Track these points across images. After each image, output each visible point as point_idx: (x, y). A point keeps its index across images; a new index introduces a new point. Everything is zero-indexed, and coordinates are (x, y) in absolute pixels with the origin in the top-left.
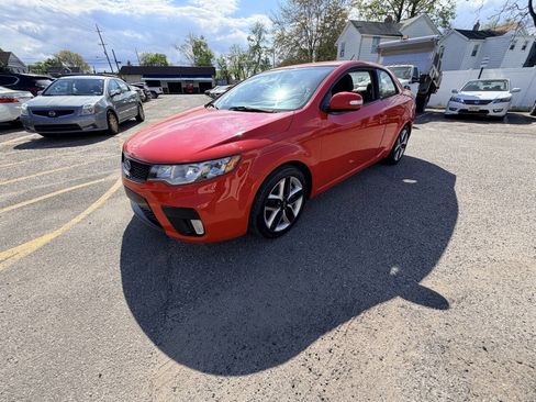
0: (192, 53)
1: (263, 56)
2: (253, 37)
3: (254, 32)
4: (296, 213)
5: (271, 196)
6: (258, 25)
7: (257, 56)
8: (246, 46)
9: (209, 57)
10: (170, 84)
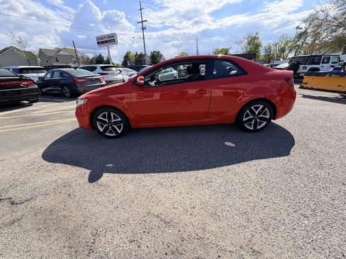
0: (246, 45)
2: (303, 26)
5: (100, 118)
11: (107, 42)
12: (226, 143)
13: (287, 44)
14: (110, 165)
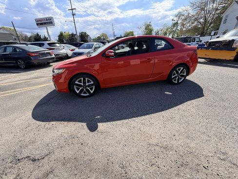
0: (144, 30)
1: (179, 28)
2: (175, 19)
3: (176, 16)
6: (179, 13)
7: (175, 28)
8: (170, 24)
9: (151, 31)
11: (45, 23)
12: (166, 93)
13: (167, 29)
14: (99, 117)
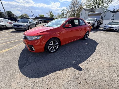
0: (49, 15)
1: (64, 16)
2: (62, 12)
3: (63, 10)
4: (57, 48)
5: (50, 44)
6: (64, 9)
7: (63, 16)
8: (61, 13)
9: (53, 15)
10: (44, 21)
